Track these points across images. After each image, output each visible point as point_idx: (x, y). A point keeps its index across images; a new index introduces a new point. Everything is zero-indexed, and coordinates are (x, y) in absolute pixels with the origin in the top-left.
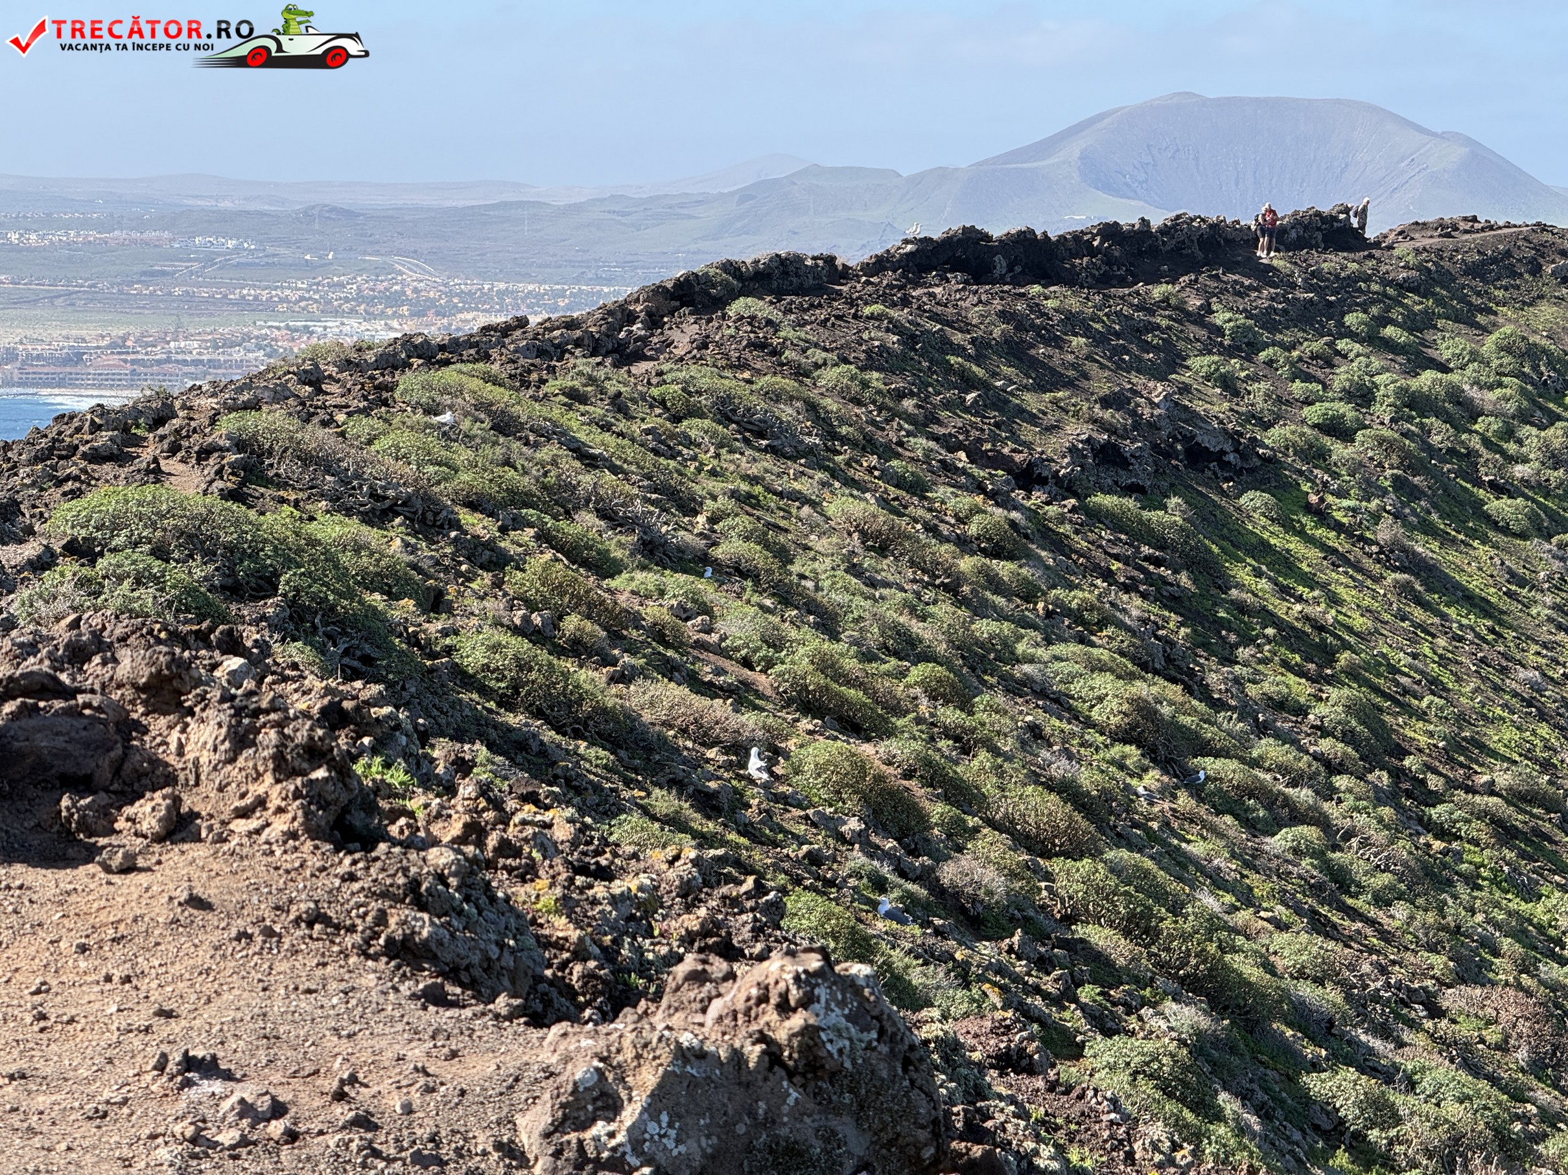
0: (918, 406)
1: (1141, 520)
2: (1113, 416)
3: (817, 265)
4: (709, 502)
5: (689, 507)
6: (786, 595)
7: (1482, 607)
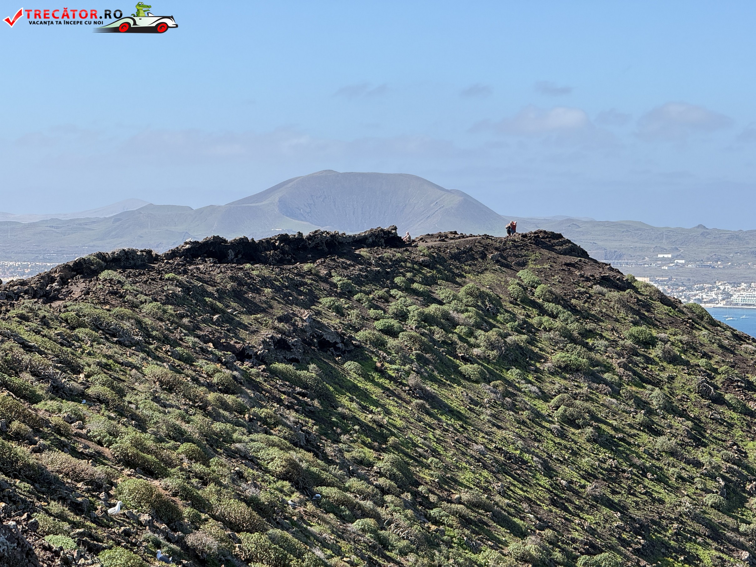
0: (190, 322)
1: (296, 376)
2: (284, 326)
3: (143, 255)
4: (86, 368)
5: (77, 370)
6: (121, 412)
7: (457, 415)
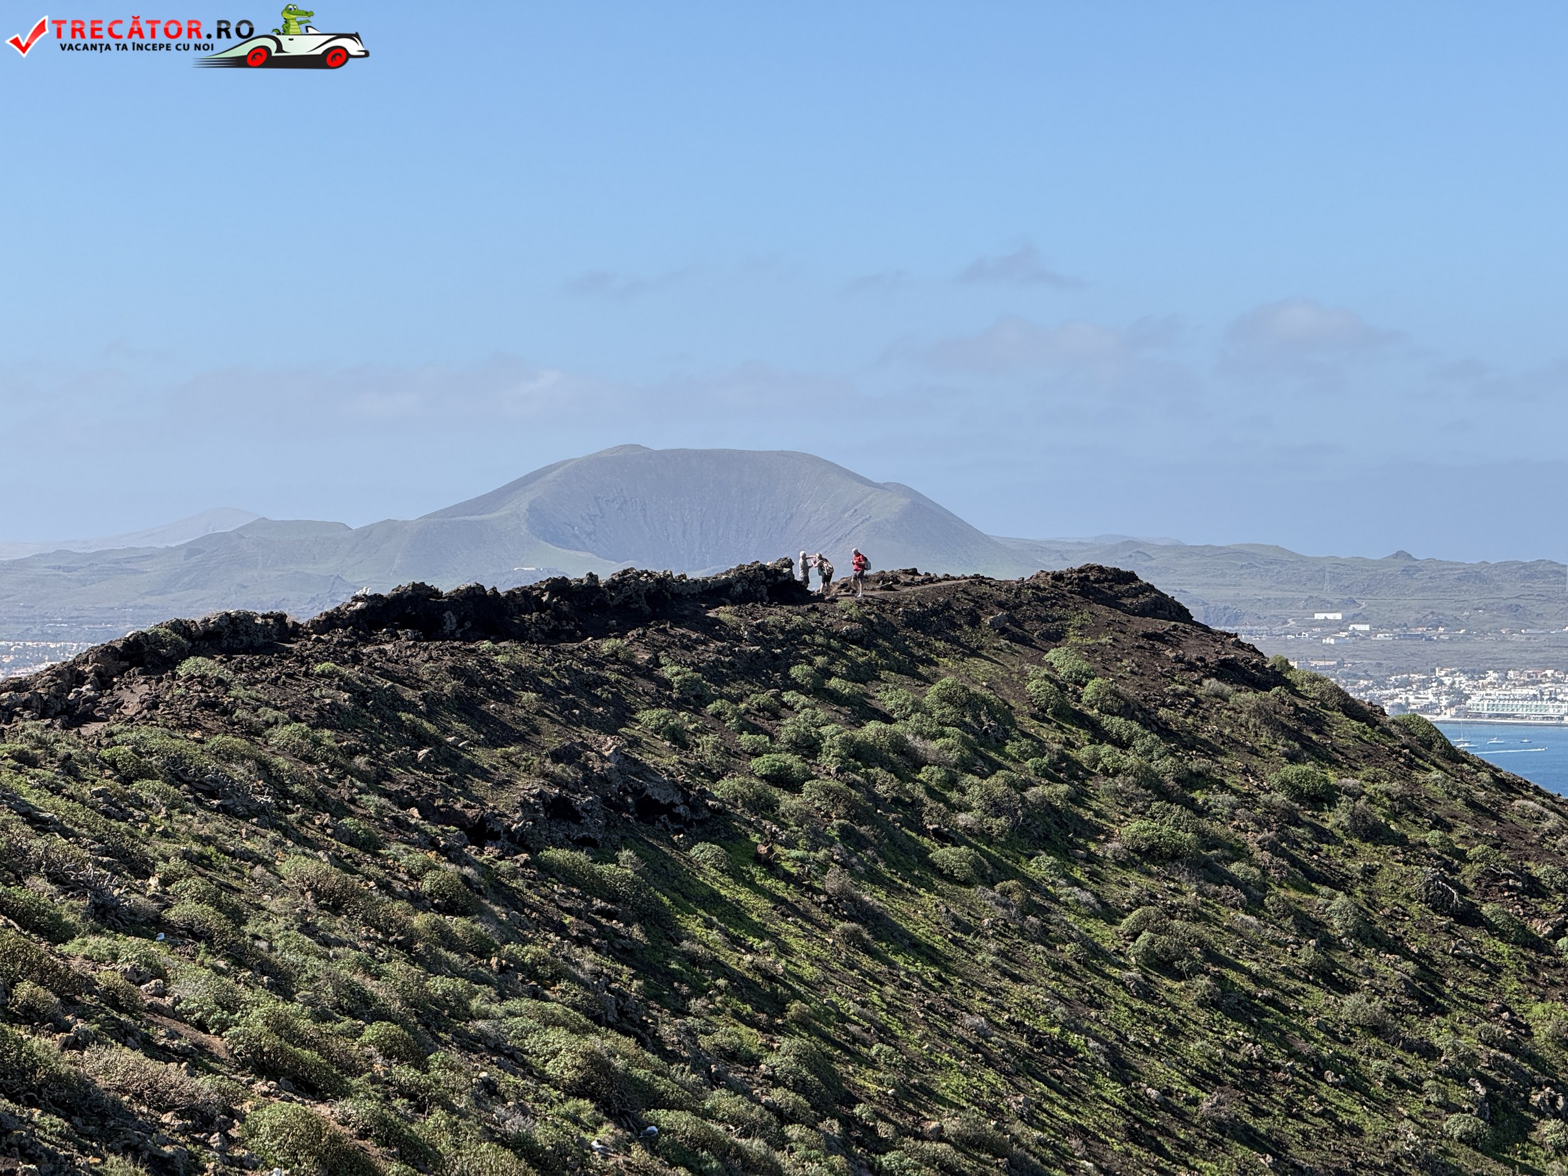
0: (369, 763)
1: (593, 875)
2: (564, 771)
3: (267, 624)
4: (160, 864)
5: (142, 869)
6: (239, 956)
7: (929, 954)
